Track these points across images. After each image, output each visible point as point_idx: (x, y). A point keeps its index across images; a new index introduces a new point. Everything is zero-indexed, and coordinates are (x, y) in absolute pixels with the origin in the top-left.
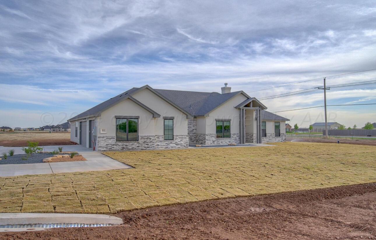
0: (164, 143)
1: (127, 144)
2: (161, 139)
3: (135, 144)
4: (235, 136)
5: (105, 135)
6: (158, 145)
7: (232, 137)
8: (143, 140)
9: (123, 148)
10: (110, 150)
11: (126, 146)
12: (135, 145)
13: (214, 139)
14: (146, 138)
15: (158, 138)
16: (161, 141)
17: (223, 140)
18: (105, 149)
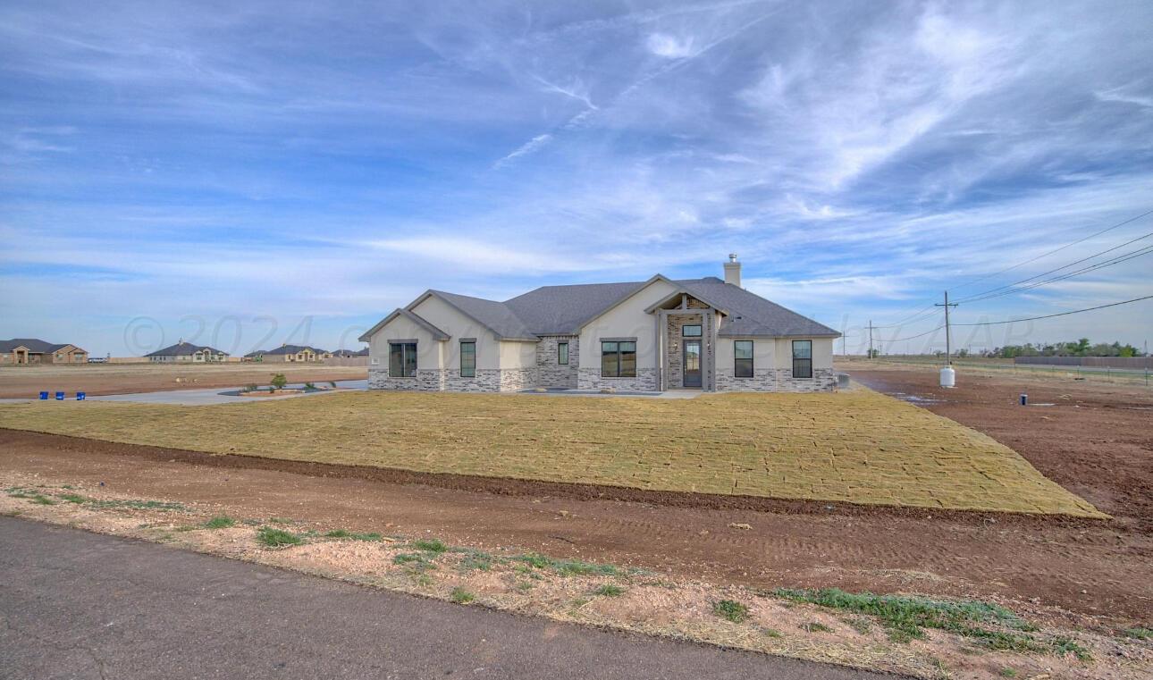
0: (459, 383)
1: (402, 381)
2: (456, 376)
3: (412, 381)
4: (648, 374)
5: (375, 368)
6: (451, 385)
7: (639, 376)
8: (422, 376)
9: (397, 387)
10: (382, 389)
11: (401, 383)
12: (413, 383)
13: (596, 378)
14: (426, 372)
15: (451, 373)
16: (455, 379)
17: (616, 382)
18: (376, 387)
